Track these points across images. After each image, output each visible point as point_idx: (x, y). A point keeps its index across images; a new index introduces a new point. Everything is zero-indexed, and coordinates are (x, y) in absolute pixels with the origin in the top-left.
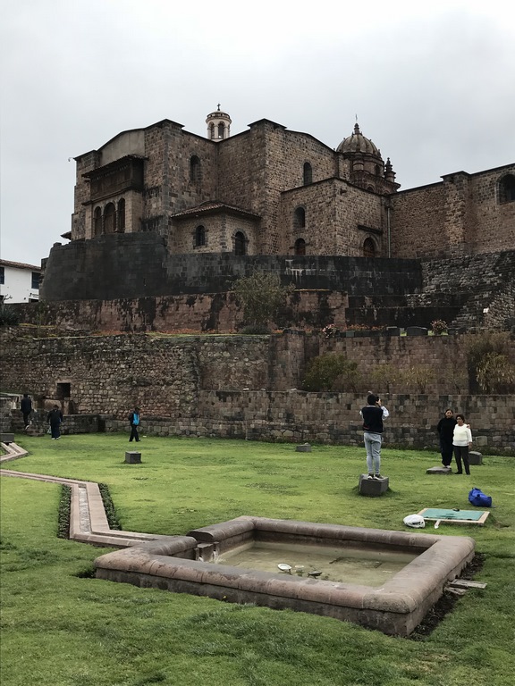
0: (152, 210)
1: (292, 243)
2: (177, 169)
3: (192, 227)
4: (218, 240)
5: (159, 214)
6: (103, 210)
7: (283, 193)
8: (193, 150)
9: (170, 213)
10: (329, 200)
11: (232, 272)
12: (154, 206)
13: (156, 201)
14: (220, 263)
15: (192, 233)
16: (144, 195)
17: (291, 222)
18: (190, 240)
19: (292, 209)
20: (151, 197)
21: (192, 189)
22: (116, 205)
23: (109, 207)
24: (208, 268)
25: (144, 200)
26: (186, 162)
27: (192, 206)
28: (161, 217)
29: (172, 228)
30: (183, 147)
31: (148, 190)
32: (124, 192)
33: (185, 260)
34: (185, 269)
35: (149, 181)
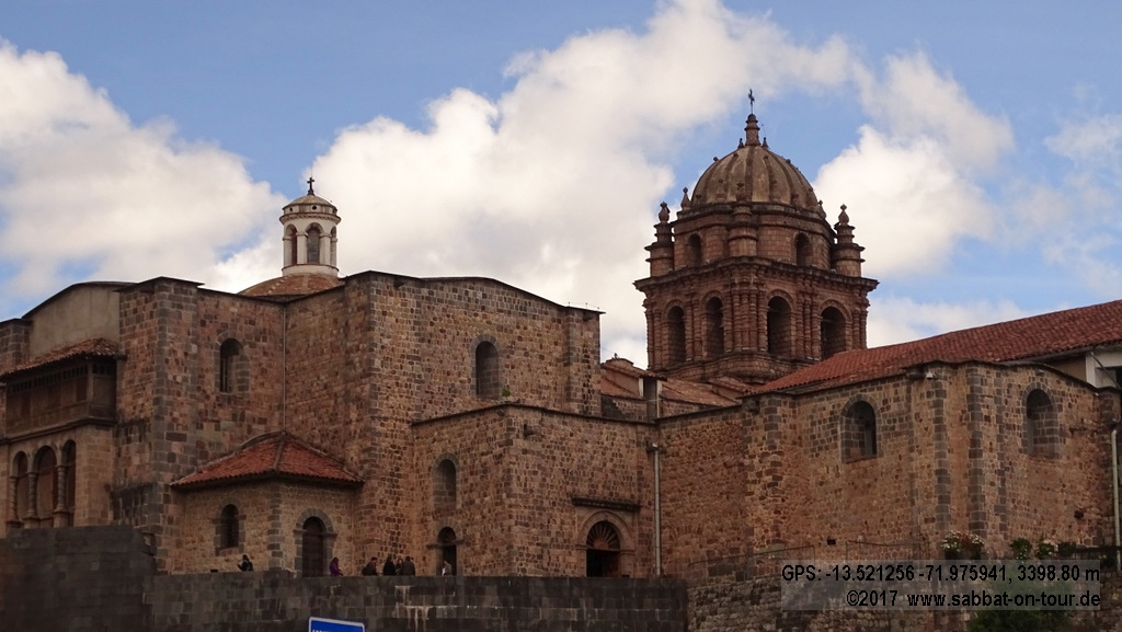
0: (131, 470)
1: (433, 538)
2: (185, 379)
3: (213, 506)
4: (265, 538)
5: (146, 478)
6: (30, 460)
7: (415, 425)
8: (225, 326)
9: (167, 478)
10: (498, 450)
11: (282, 615)
12: (136, 461)
13: (140, 451)
14: (260, 593)
15: (214, 521)
16: (117, 435)
17: (431, 490)
18: (210, 536)
19: (431, 462)
20: (129, 440)
21: (224, 414)
22: (59, 454)
23: (45, 454)
24: (235, 606)
25: (116, 444)
26: (210, 359)
27: (223, 451)
28: (150, 486)
29: (172, 509)
30: (203, 324)
31: (124, 425)
32: (73, 427)
33: (188, 587)
34: (188, 606)
35: (126, 404)
